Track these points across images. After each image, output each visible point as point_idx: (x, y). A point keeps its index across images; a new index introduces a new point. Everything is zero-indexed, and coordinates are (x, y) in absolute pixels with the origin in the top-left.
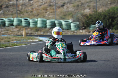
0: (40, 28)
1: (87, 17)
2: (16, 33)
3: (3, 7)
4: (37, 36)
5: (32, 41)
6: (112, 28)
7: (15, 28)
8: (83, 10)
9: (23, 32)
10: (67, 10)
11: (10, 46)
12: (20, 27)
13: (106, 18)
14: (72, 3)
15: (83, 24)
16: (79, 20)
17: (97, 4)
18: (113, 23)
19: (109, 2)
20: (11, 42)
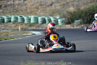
0: (33, 23)
1: (72, 14)
2: (13, 28)
3: (3, 6)
4: (31, 30)
5: (26, 34)
7: (12, 24)
8: (68, 8)
9: (19, 27)
10: (55, 8)
11: (8, 39)
12: (16, 23)
13: (87, 14)
14: (59, 3)
15: (68, 19)
16: (65, 16)
17: (79, 3)
19: (89, 1)
20: (9, 36)
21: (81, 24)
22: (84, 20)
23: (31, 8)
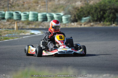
0: (31, 21)
1: (78, 10)
2: (7, 27)
4: (29, 29)
5: (23, 34)
6: (103, 20)
7: (6, 22)
8: (75, 3)
9: (14, 26)
10: (58, 3)
11: (2, 40)
12: (11, 20)
13: (97, 10)
15: (75, 16)
16: (70, 13)
18: (105, 16)
20: (2, 36)
21: (90, 22)
22: (94, 18)
23: (29, 3)
